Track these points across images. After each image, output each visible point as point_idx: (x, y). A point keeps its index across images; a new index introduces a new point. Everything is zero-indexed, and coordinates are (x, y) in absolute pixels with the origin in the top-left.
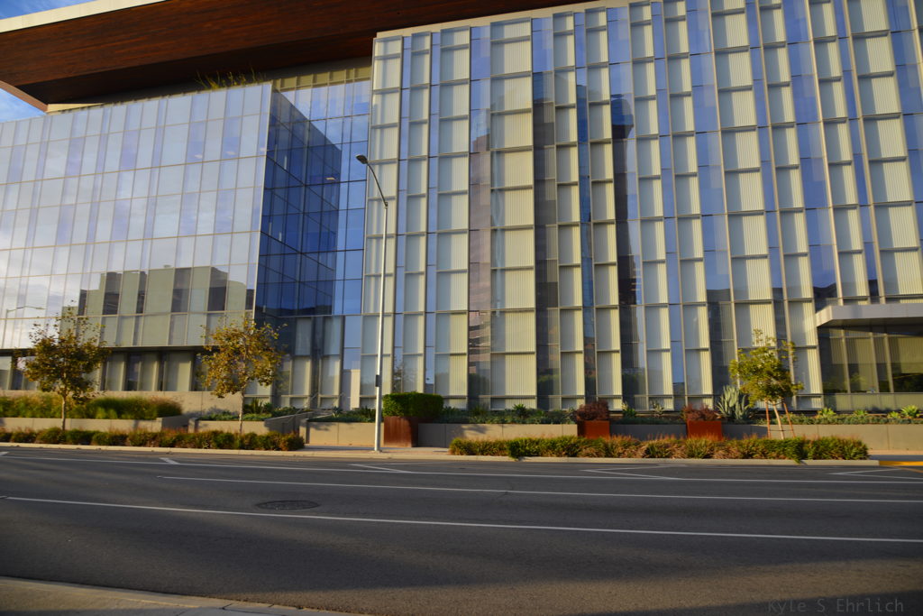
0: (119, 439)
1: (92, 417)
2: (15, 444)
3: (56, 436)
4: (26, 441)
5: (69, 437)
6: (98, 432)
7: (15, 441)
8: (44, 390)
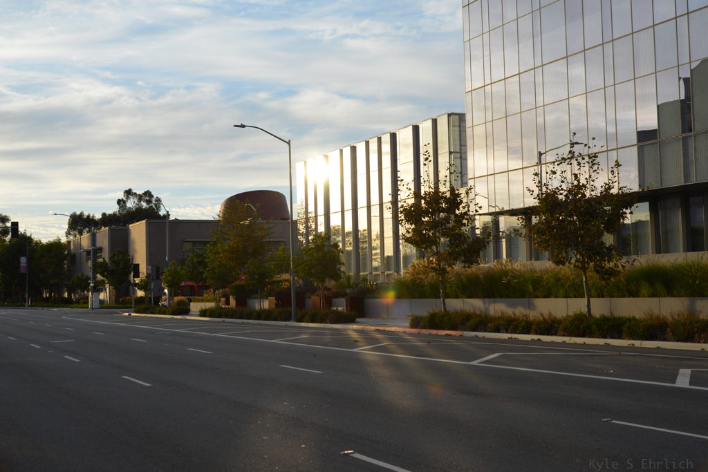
0: (655, 329)
1: (634, 294)
2: (536, 337)
3: (581, 325)
4: (548, 334)
5: (594, 327)
6: (634, 319)
7: (537, 333)
8: (558, 263)
